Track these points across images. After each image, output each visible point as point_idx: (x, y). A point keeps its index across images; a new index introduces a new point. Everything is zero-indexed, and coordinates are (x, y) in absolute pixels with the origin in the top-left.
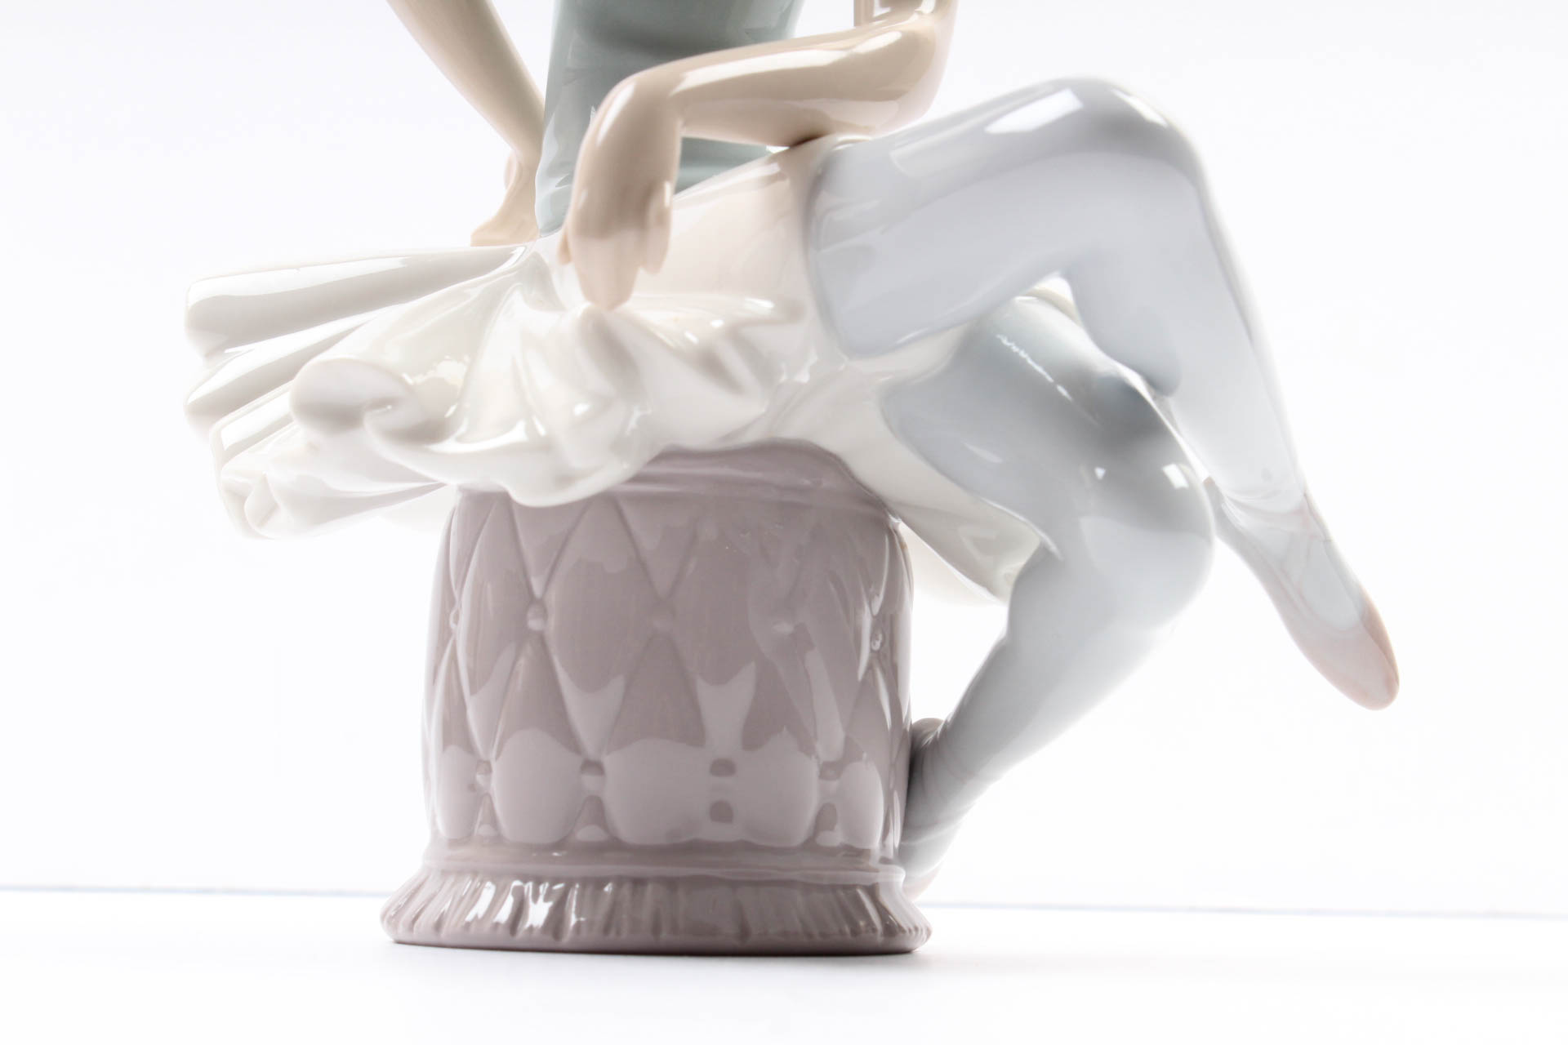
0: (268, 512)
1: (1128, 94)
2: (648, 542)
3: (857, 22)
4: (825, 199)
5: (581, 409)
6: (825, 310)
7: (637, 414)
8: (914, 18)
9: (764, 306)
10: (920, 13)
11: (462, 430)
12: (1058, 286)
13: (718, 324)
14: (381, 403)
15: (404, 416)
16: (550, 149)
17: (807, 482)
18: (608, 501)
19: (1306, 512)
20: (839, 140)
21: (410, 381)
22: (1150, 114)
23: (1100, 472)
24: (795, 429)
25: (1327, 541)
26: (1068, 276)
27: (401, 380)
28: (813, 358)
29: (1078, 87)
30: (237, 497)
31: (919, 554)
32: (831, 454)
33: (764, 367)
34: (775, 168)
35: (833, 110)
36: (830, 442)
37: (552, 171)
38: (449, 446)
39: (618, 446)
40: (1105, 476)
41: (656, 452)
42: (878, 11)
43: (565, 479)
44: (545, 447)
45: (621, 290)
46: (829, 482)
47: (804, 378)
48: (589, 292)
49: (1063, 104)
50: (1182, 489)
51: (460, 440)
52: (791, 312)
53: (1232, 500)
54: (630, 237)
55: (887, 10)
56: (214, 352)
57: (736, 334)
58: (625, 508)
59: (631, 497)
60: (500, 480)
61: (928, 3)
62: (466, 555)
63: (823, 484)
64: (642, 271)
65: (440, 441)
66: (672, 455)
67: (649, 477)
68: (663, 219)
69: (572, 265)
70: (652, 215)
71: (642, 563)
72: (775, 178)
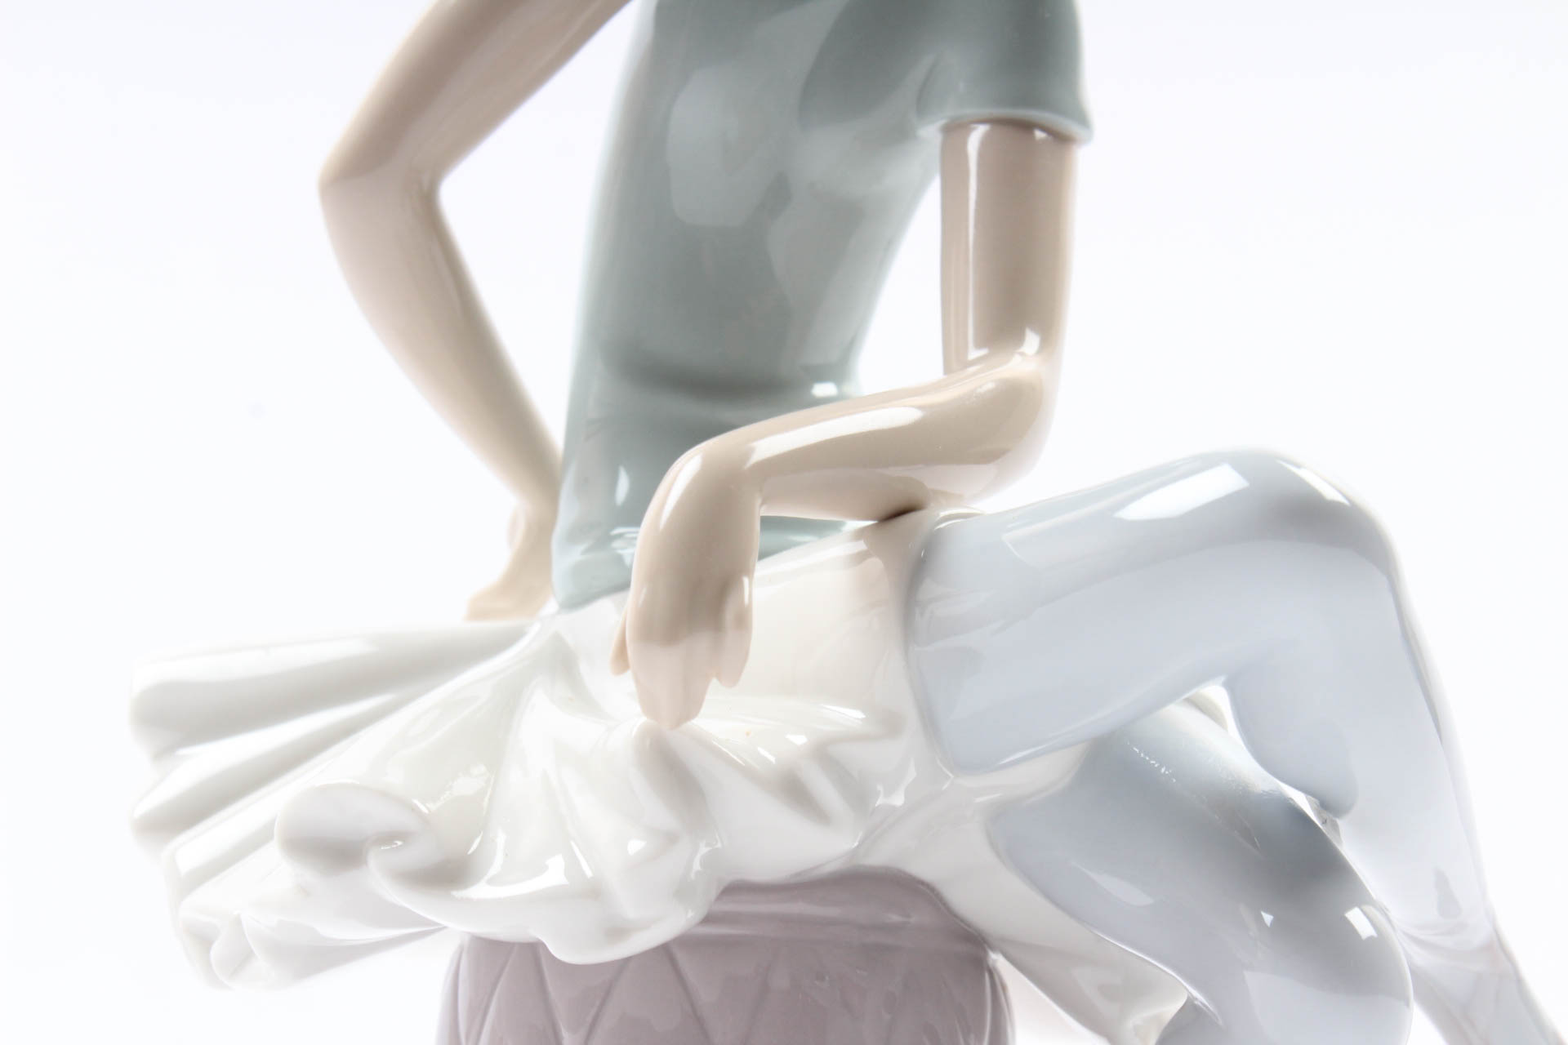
0: (240, 961)
1: (1298, 466)
2: (706, 995)
3: (948, 369)
4: (929, 588)
5: (636, 846)
6: (930, 723)
7: (704, 850)
8: (1016, 360)
9: (852, 717)
10: (1022, 354)
11: (494, 870)
12: (1216, 693)
13: (800, 740)
14: (389, 838)
15: (419, 854)
16: (569, 510)
17: (895, 918)
18: (665, 951)
19: (1496, 949)
20: (939, 514)
21: (424, 810)
22: (1330, 494)
23: (1268, 918)
24: (880, 857)
25: (1519, 981)
26: (1230, 686)
27: (414, 809)
28: (912, 774)
29: (1239, 461)
30: (202, 939)
31: (1020, 991)
32: (922, 883)
33: (857, 791)
34: (861, 546)
35: (930, 478)
36: (922, 868)
37: (573, 537)
38: (479, 891)
39: (682, 892)
40: (1273, 922)
41: (722, 888)
42: (974, 354)
43: (617, 931)
44: (594, 892)
45: (690, 704)
46: (920, 917)
47: (898, 800)
48: (649, 705)
49: (1223, 482)
50: (1370, 938)
51: (491, 882)
52: (889, 725)
53: (1405, 934)
54: (702, 643)
55: (983, 352)
56: (165, 752)
57: (825, 754)
58: (682, 958)
59: (686, 941)
60: (536, 931)
61: (1032, 341)
62: (479, 1011)
63: (914, 920)
64: (714, 682)
65: (466, 887)
66: (736, 889)
67: (708, 919)
68: (743, 620)
69: (629, 674)
70: (729, 615)
71: (699, 1021)
72: (860, 558)
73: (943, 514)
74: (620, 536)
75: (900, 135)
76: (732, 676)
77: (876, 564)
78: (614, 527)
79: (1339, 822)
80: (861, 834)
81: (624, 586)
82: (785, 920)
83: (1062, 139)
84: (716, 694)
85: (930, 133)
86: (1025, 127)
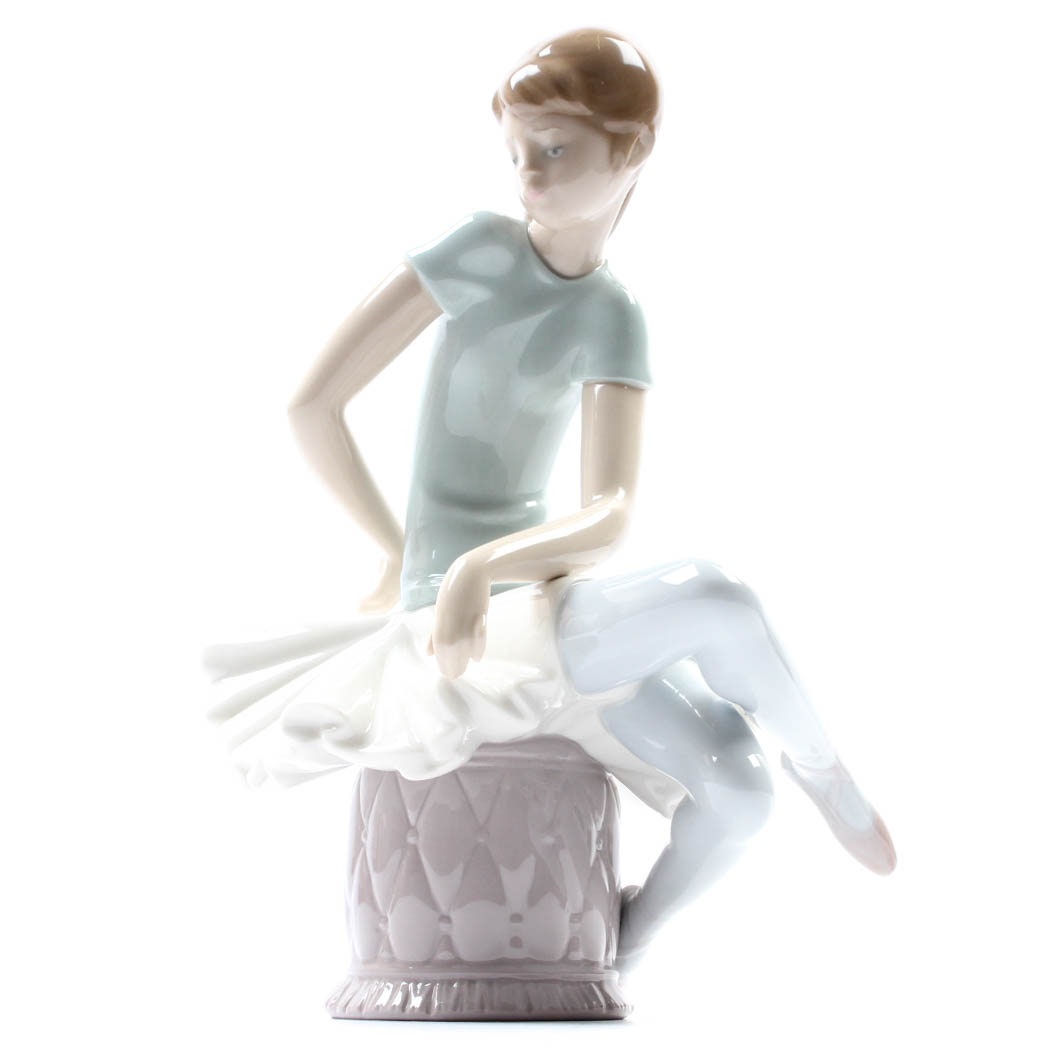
2: (473, 794)
4: (567, 612)
6: (567, 672)
7: (469, 730)
8: (614, 501)
9: (534, 672)
10: (617, 498)
11: (376, 740)
13: (511, 682)
14: (329, 726)
15: (344, 733)
18: (454, 774)
19: (838, 769)
21: (345, 713)
23: (715, 759)
24: (553, 729)
27: (341, 714)
28: (563, 694)
31: (623, 792)
32: (573, 742)
33: (535, 704)
34: (538, 592)
35: (572, 559)
36: (572, 734)
39: (459, 749)
40: (717, 761)
41: (479, 744)
43: (431, 767)
44: (420, 749)
45: (460, 669)
46: (572, 757)
47: (559, 705)
50: (758, 768)
51: (376, 745)
52: (550, 675)
53: (797, 763)
54: (464, 643)
57: (520, 688)
58: (462, 778)
59: (463, 769)
60: (396, 767)
61: (621, 492)
62: (370, 802)
63: (569, 758)
64: (471, 660)
65: (364, 747)
66: (485, 746)
67: (473, 759)
68: (482, 634)
69: (434, 656)
70: (477, 632)
71: (470, 805)
72: (538, 597)
73: (576, 579)
74: (433, 578)
75: (562, 384)
76: (479, 657)
77: (545, 602)
78: (430, 574)
79: (754, 715)
80: (538, 722)
81: (434, 603)
82: (510, 759)
83: (638, 390)
84: (471, 664)
85: (577, 386)
86: (619, 385)
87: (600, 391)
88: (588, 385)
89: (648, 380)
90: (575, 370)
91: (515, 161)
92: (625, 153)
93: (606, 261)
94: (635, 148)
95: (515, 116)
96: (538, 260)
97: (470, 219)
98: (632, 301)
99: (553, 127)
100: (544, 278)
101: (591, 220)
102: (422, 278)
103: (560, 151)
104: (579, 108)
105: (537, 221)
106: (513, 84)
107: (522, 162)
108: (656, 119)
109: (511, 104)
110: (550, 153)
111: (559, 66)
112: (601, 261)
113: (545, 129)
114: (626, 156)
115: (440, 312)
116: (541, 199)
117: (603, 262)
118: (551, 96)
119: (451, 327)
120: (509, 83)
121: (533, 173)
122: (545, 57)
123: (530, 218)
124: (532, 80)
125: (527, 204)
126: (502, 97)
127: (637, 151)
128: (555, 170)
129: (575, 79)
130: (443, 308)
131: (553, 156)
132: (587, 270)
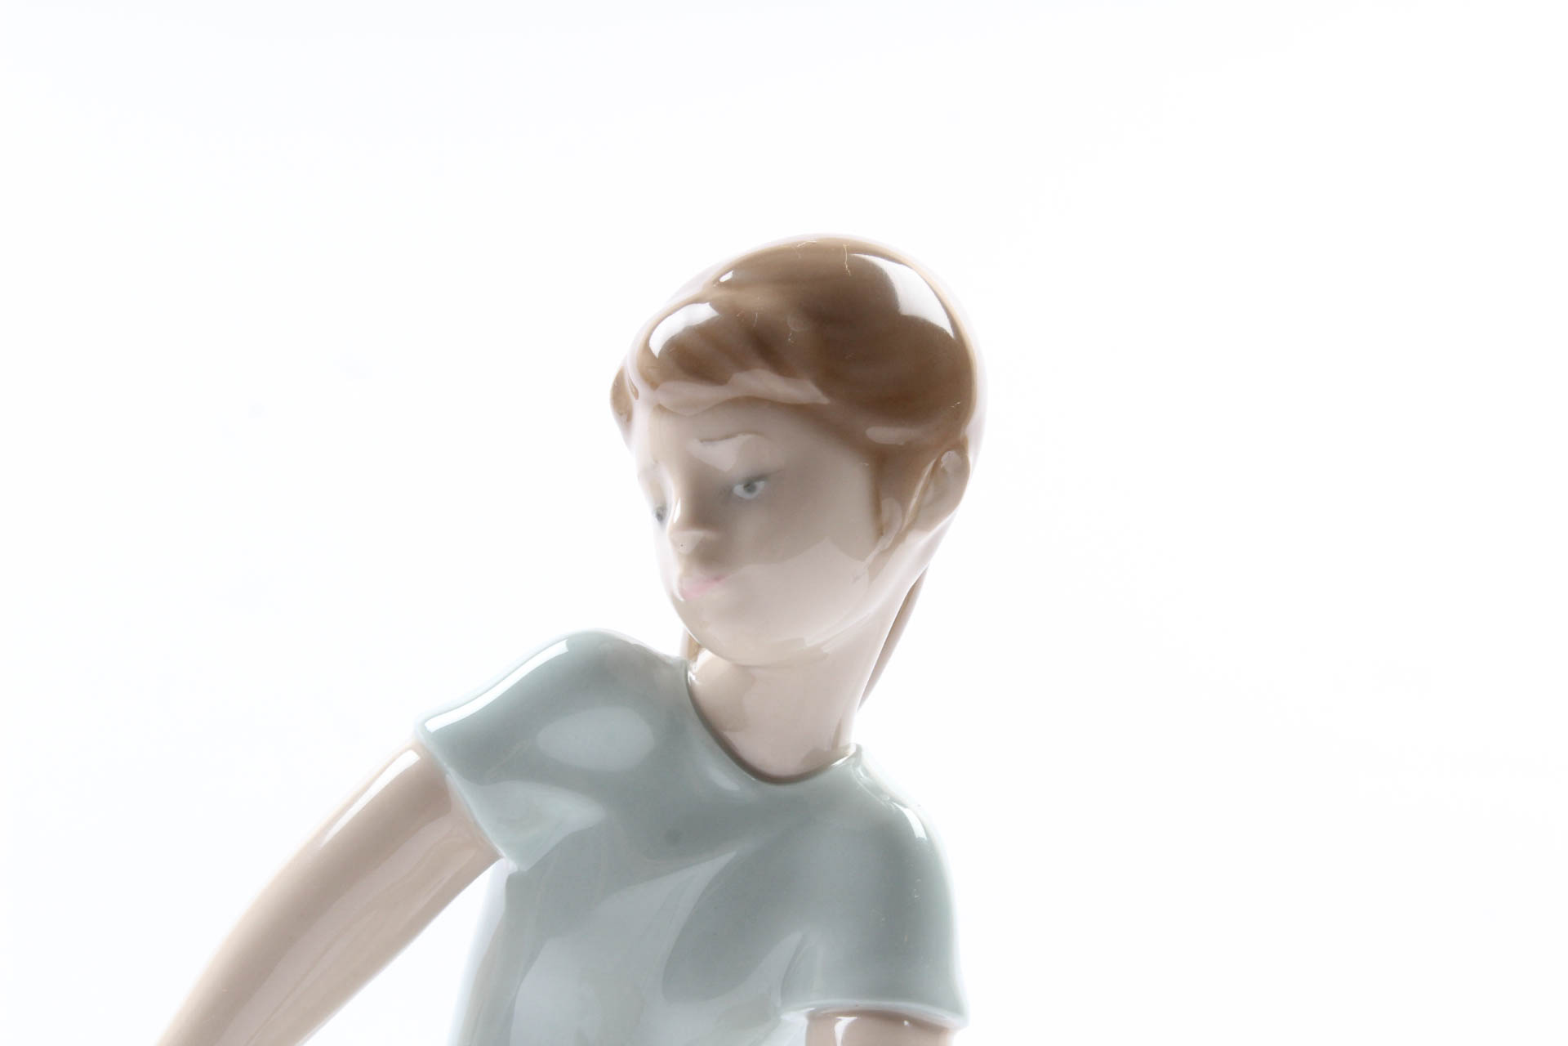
75: (764, 1018)
83: (934, 1030)
85: (795, 1022)
86: (893, 1018)
87: (850, 1029)
88: (820, 1020)
89: (957, 1009)
90: (789, 986)
91: (661, 515)
92: (903, 500)
93: (859, 749)
94: (925, 490)
95: (660, 409)
96: (711, 740)
97: (561, 649)
98: (919, 832)
99: (745, 432)
100: (725, 780)
101: (827, 649)
102: (455, 781)
103: (761, 485)
104: (806, 391)
105: (711, 650)
106: (657, 345)
107: (676, 511)
108: (971, 429)
109: (653, 385)
110: (739, 490)
111: (759, 301)
112: (847, 747)
113: (728, 437)
114: (904, 509)
115: (493, 857)
116: (717, 594)
117: (852, 751)
118: (744, 366)
119: (516, 887)
120: (646, 347)
121: (699, 534)
122: (728, 284)
123: (694, 648)
124: (703, 332)
125: (687, 610)
126: (633, 377)
127: (930, 495)
128: (749, 527)
129: (795, 328)
130: (501, 851)
131: (748, 496)
132: (817, 766)
